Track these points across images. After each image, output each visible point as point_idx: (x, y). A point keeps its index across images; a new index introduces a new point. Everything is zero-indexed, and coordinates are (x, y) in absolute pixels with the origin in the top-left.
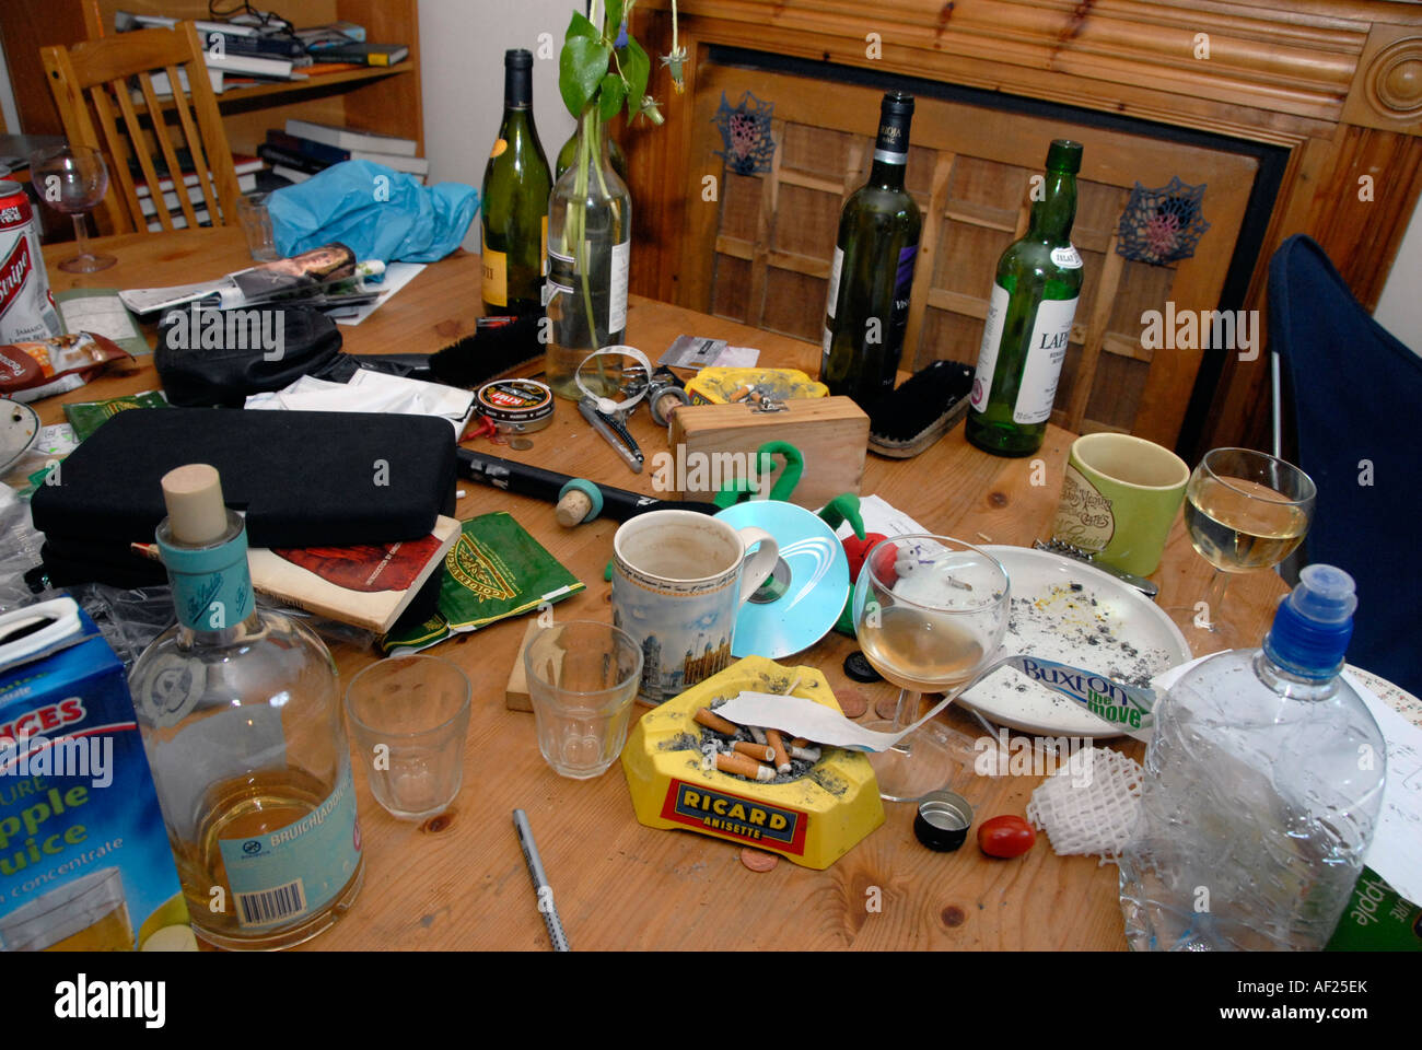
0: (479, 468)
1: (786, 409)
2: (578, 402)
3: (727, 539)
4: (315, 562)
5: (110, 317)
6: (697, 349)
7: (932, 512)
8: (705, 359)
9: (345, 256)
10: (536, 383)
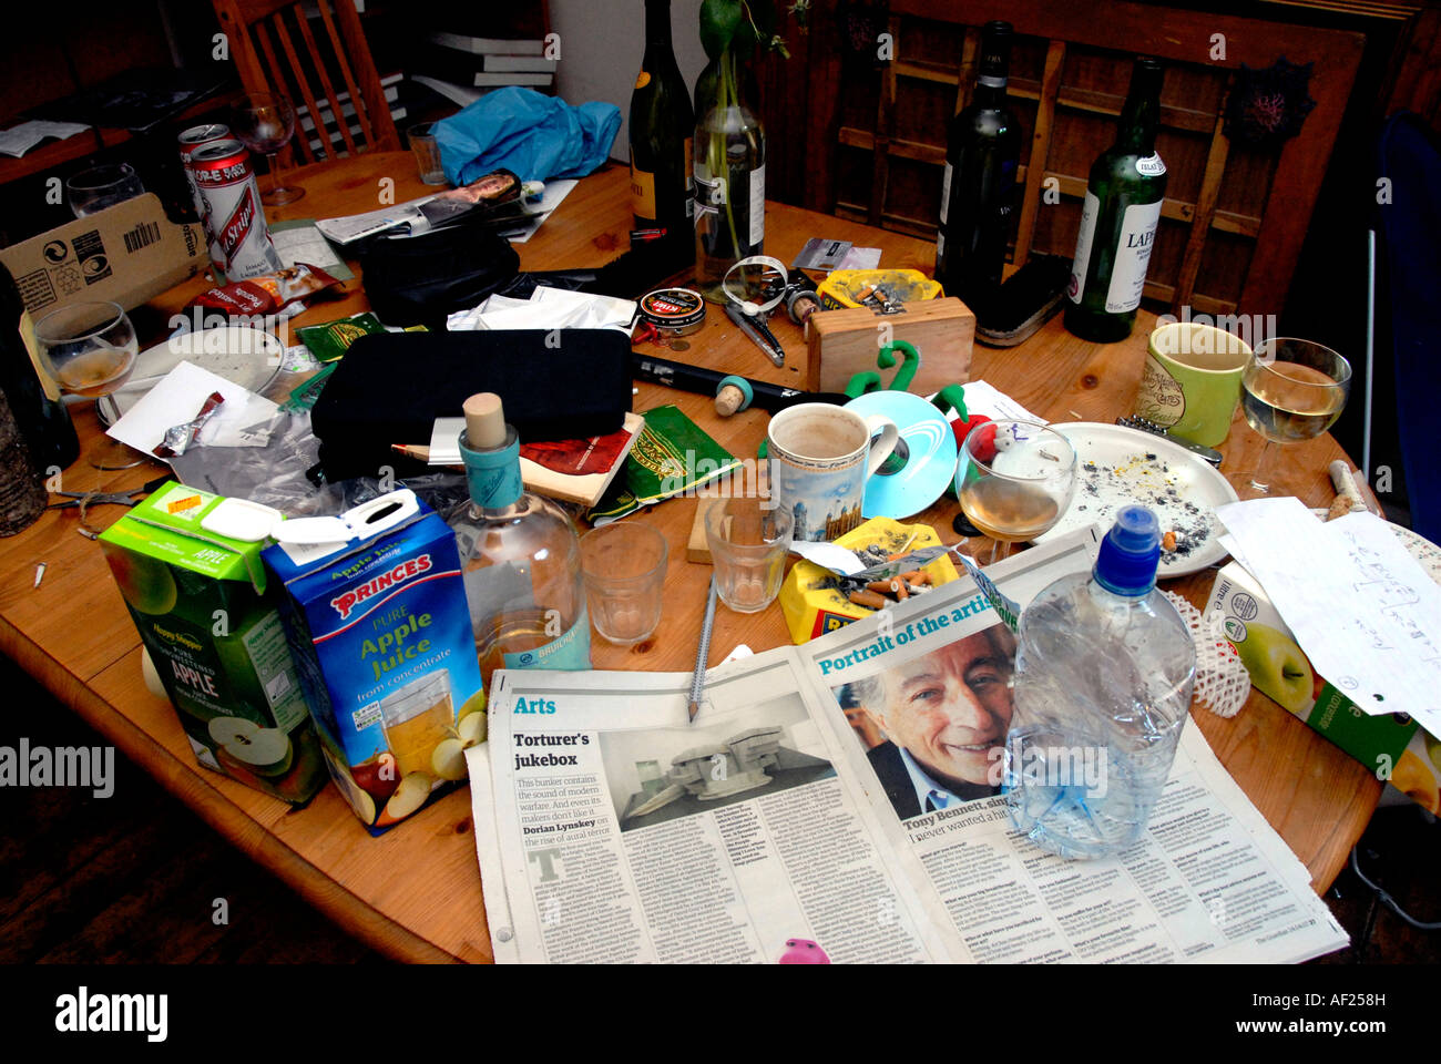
0: (648, 369)
1: (903, 311)
2: (726, 306)
3: (857, 425)
4: (535, 454)
5: (314, 247)
6: (826, 251)
7: (1032, 393)
8: (834, 260)
9: (512, 182)
10: (689, 291)
